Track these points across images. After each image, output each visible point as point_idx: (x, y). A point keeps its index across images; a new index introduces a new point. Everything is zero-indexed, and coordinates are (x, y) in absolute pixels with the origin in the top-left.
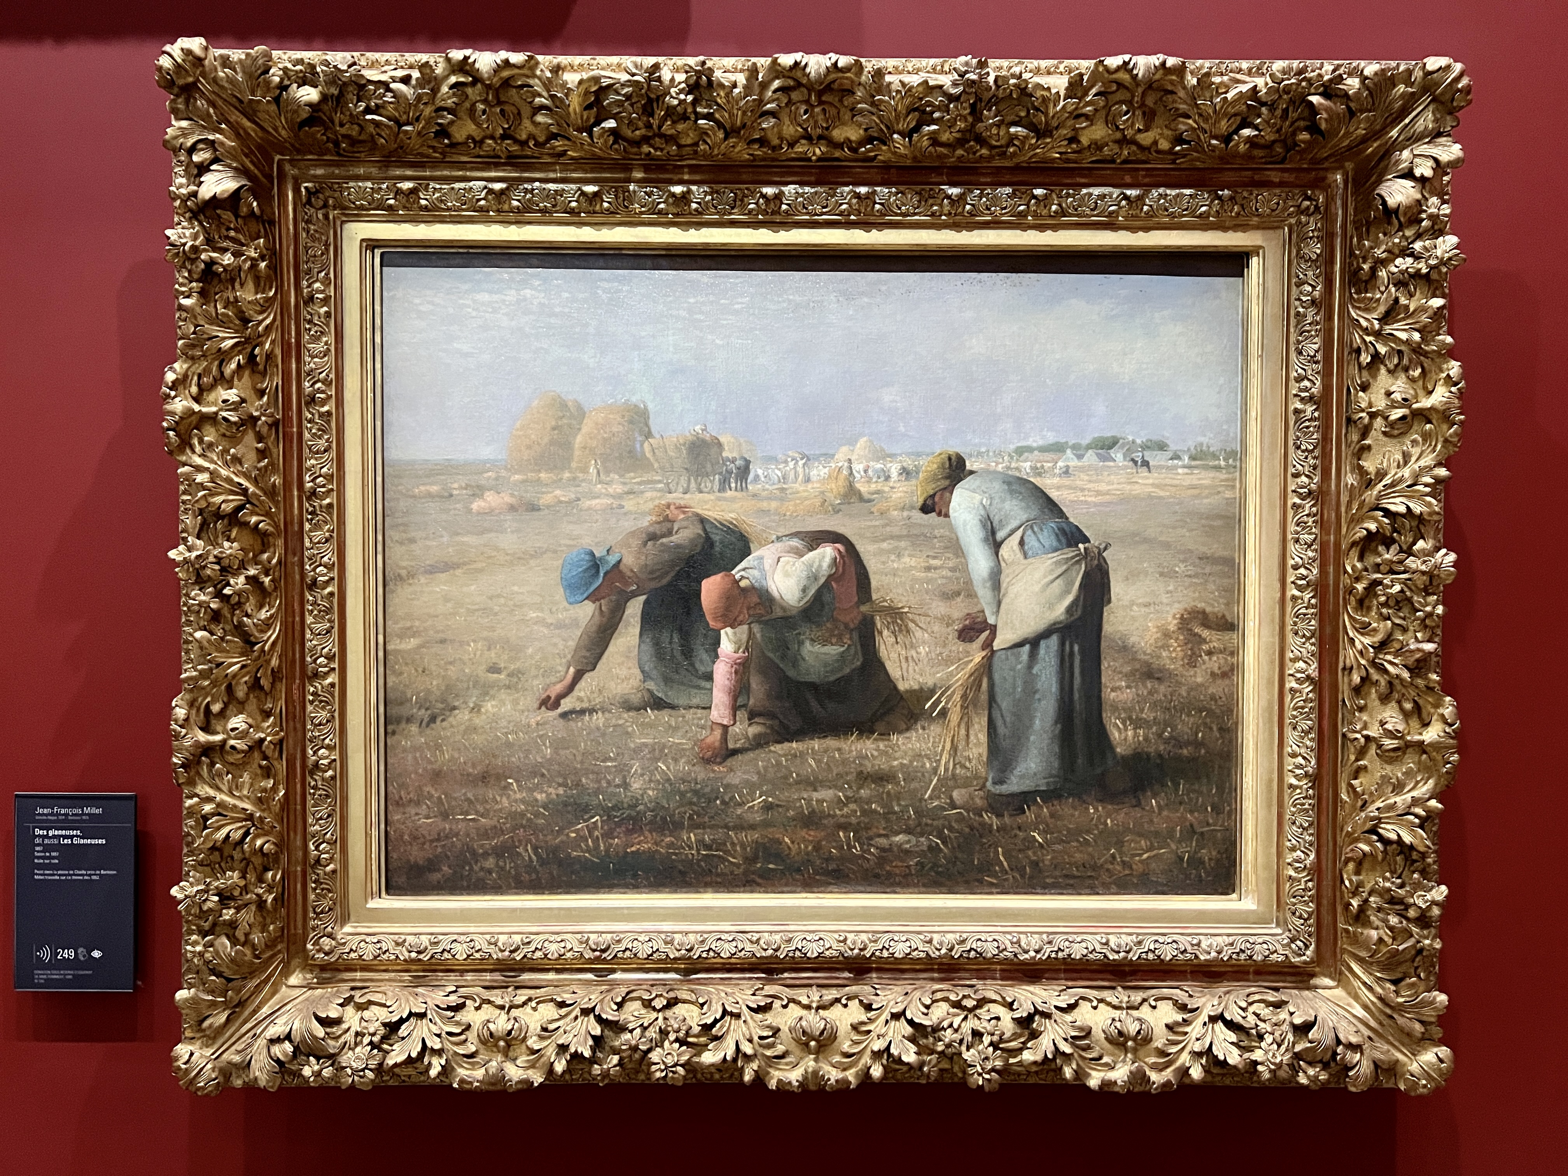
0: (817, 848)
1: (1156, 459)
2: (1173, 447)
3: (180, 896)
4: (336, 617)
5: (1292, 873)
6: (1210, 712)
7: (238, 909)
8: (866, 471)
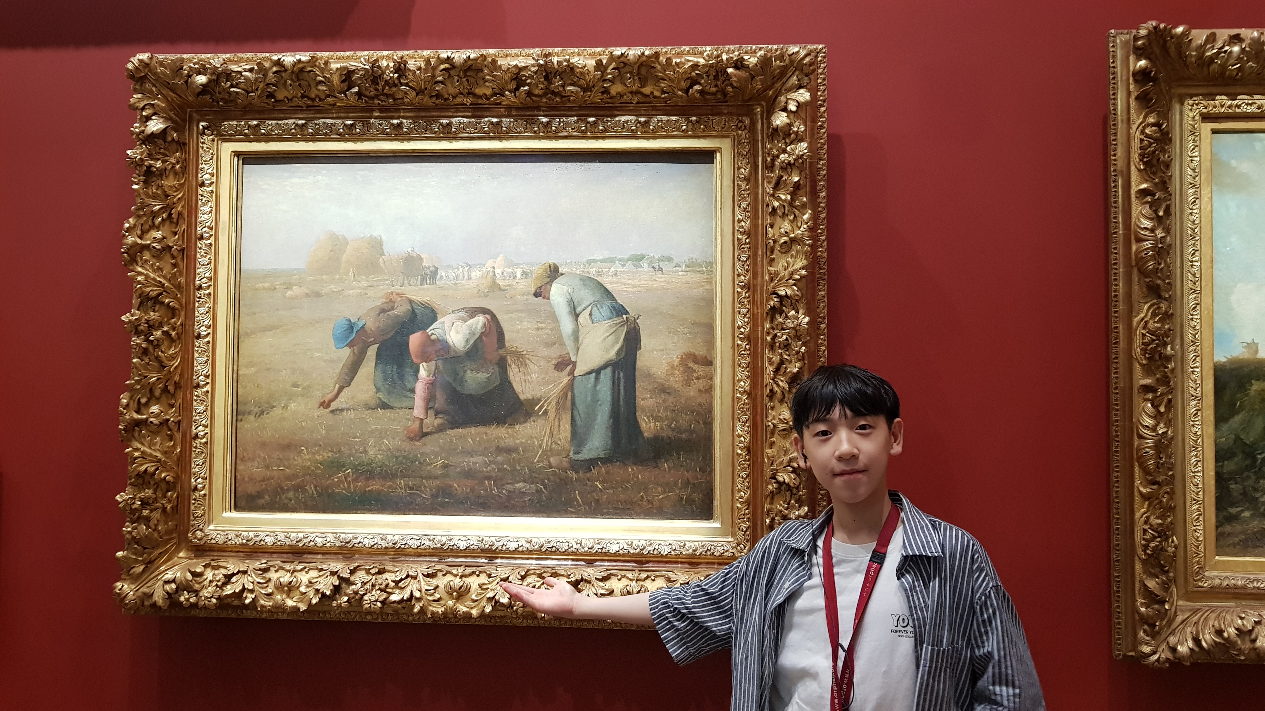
0: (472, 490)
1: (665, 266)
2: (676, 260)
3: (120, 500)
4: (210, 354)
5: (739, 505)
6: (698, 413)
7: (151, 511)
8: (502, 273)
